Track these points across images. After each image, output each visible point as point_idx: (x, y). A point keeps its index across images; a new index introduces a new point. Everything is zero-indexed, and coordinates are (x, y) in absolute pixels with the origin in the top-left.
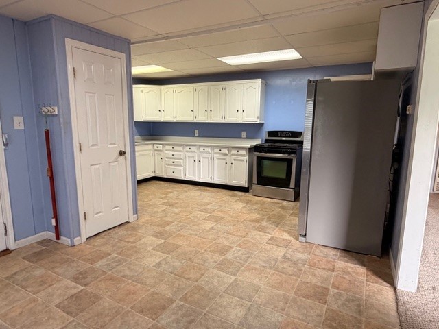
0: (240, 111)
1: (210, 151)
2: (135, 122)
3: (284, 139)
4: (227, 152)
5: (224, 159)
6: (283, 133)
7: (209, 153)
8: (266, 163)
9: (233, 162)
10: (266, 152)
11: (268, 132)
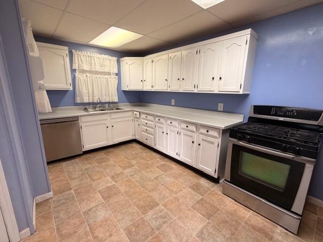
0: (217, 78)
1: (177, 125)
2: (123, 91)
3: (281, 119)
4: (195, 130)
5: (192, 137)
6: (279, 110)
7: (176, 127)
8: (247, 157)
9: (201, 143)
10: (249, 142)
11: (255, 106)
